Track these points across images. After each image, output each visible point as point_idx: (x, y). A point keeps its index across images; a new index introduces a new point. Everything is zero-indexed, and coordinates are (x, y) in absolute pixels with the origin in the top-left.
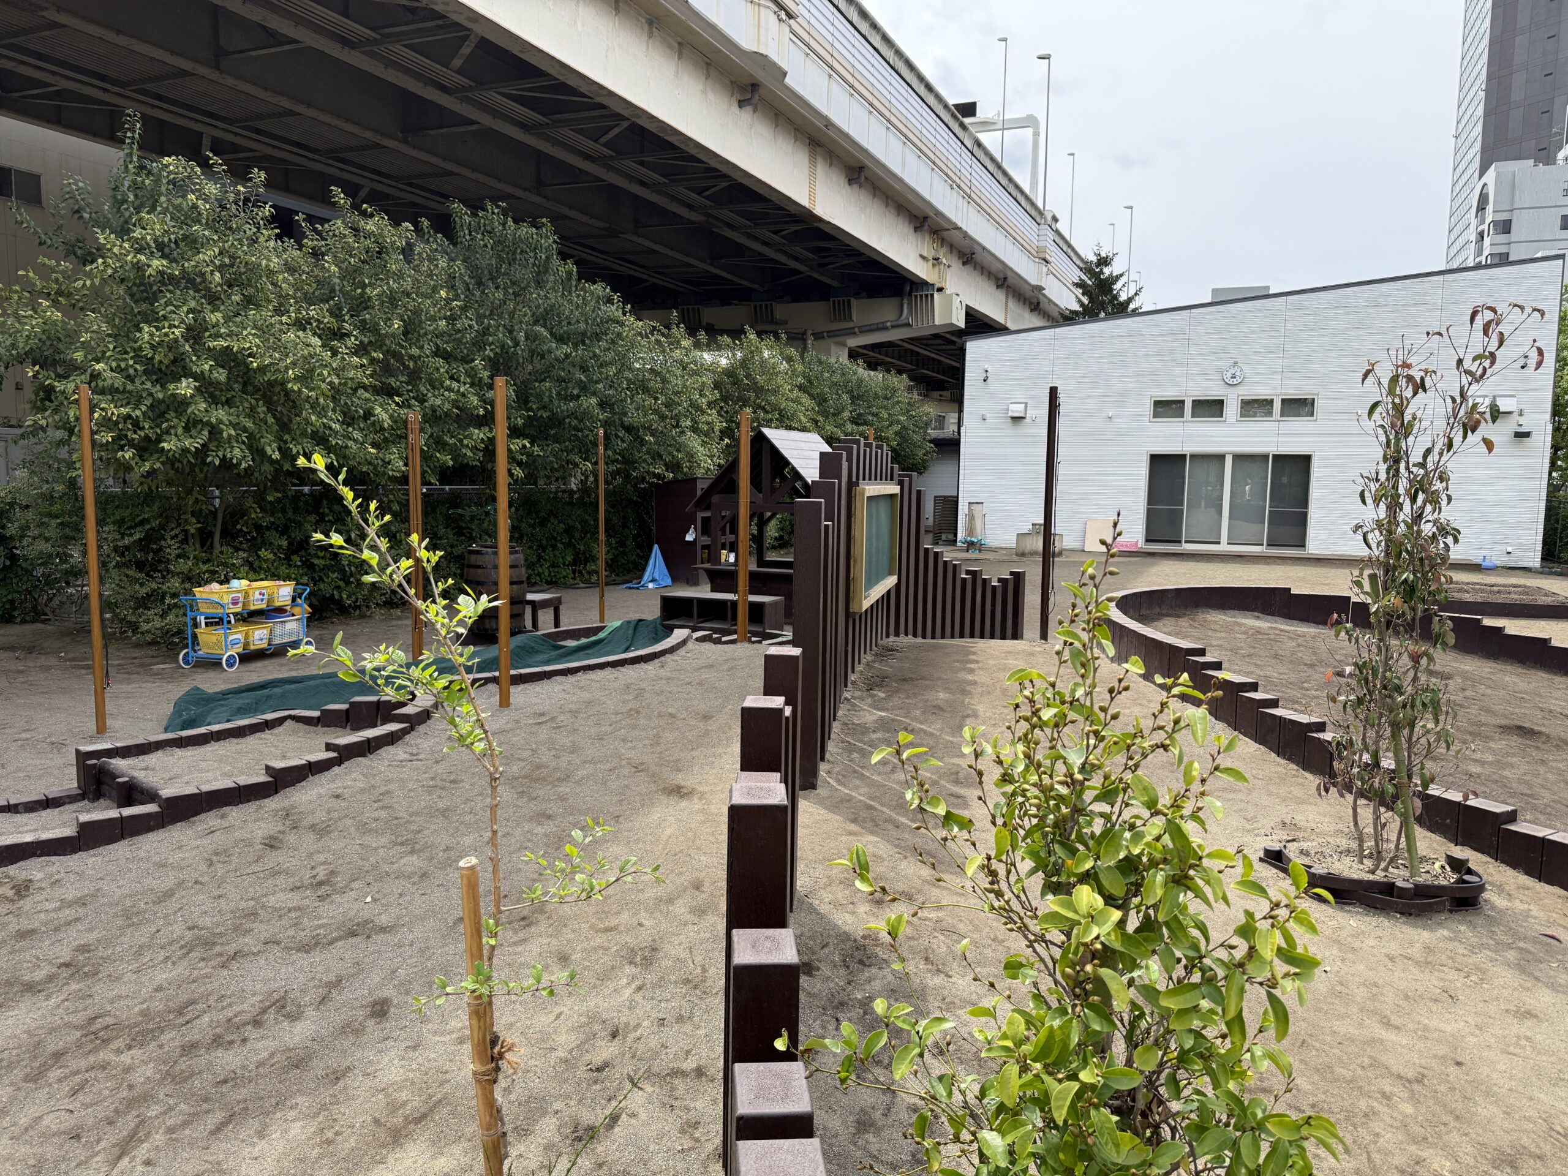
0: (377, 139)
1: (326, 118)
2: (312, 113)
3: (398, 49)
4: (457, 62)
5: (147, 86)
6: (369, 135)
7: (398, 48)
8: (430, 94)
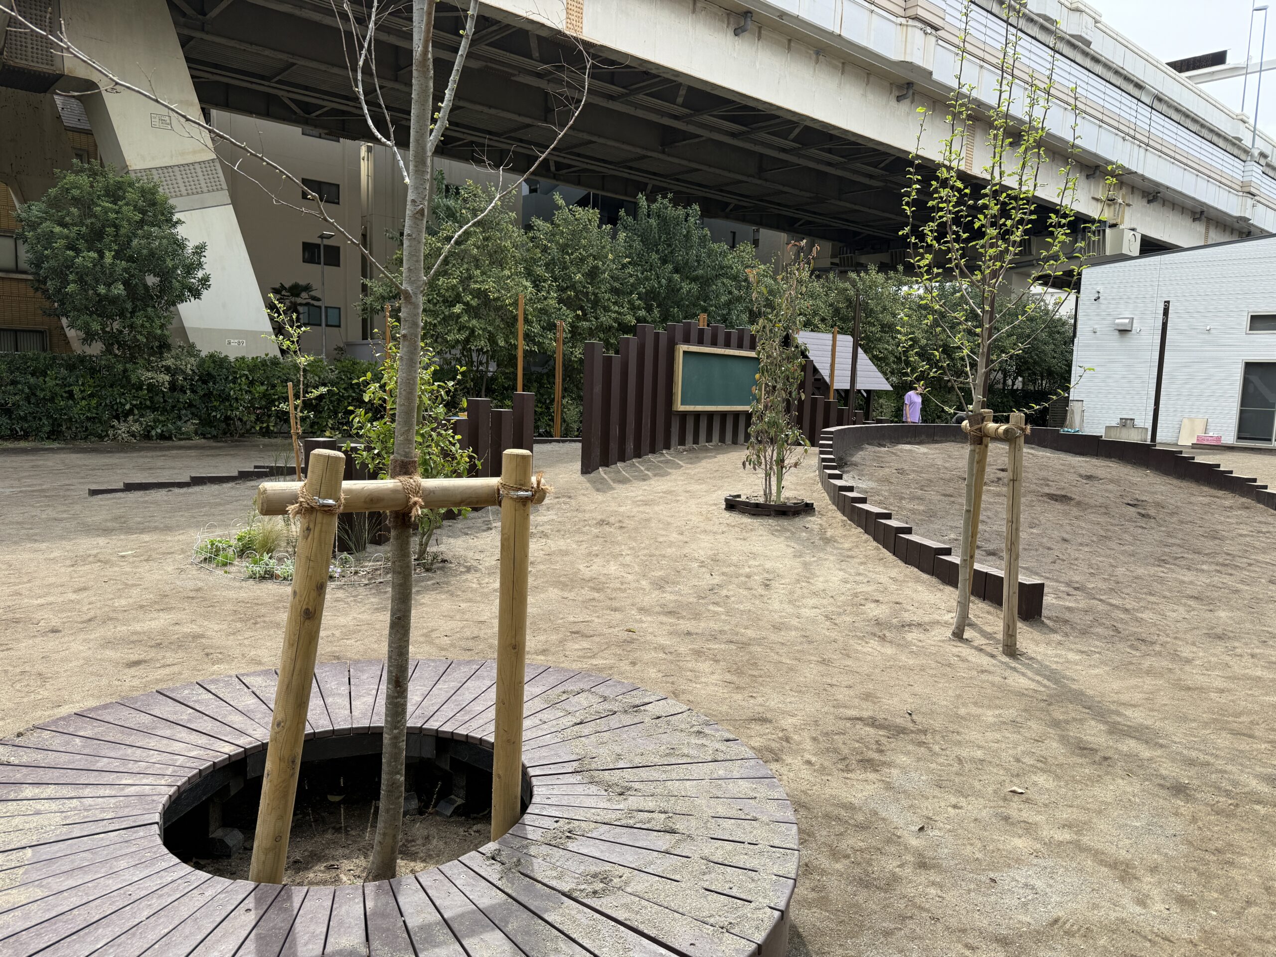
0: (644, 152)
1: (611, 143)
2: (601, 140)
3: (641, 98)
4: (680, 100)
5: (513, 135)
6: (639, 151)
7: (641, 96)
8: (666, 121)
